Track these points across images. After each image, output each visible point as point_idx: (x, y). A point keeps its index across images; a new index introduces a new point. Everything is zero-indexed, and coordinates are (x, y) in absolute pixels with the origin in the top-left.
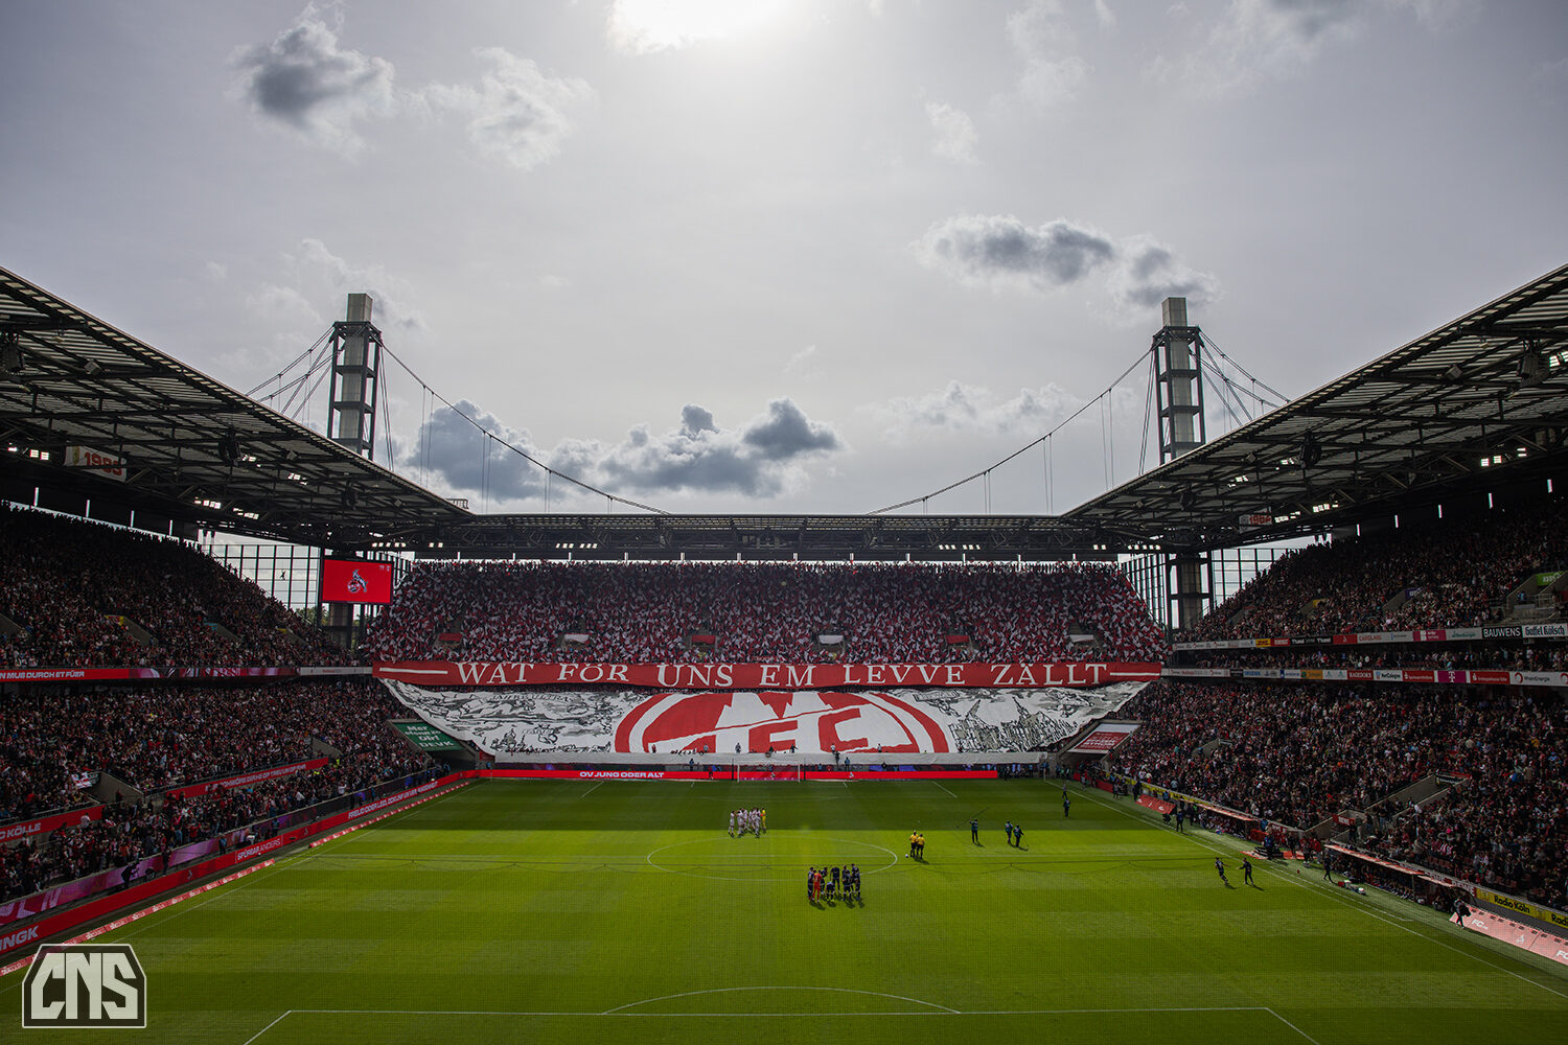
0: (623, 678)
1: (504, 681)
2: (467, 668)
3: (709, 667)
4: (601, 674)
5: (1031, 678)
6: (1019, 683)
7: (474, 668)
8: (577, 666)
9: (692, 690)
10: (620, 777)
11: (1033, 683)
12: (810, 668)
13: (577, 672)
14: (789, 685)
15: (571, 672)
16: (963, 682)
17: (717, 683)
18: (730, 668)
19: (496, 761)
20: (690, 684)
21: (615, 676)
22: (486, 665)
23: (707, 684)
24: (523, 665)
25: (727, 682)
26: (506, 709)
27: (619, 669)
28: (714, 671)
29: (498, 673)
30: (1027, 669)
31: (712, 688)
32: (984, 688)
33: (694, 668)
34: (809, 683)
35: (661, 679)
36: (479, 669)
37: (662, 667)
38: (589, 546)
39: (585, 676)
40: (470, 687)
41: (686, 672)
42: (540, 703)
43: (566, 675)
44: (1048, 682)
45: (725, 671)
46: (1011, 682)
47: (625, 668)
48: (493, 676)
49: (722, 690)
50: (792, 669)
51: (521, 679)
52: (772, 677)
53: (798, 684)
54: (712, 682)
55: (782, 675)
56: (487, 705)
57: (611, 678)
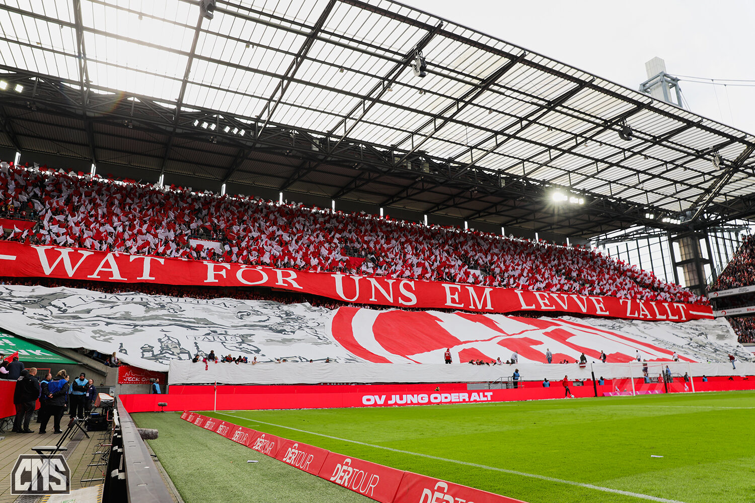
0: (295, 285)
1: (117, 276)
2: (52, 256)
3: (391, 282)
4: (265, 278)
5: (647, 312)
6: (641, 317)
7: (65, 253)
8: (228, 266)
9: (374, 306)
10: (429, 402)
11: (649, 317)
12: (488, 291)
13: (232, 273)
14: (472, 307)
15: (223, 273)
16: (607, 313)
17: (401, 301)
18: (412, 284)
19: (171, 381)
20: (373, 299)
21: (285, 281)
22: (86, 254)
23: (391, 300)
24: (147, 261)
25: (410, 300)
26: (138, 311)
27: (288, 275)
28: (396, 286)
29: (107, 265)
30: (641, 305)
31: (396, 305)
32: (621, 319)
33: (373, 281)
34: (489, 307)
35: (340, 291)
36: (74, 257)
37: (338, 277)
38: (235, 131)
39: (243, 276)
40: (58, 280)
41: (365, 285)
42: (190, 307)
43: (216, 276)
44: (659, 317)
45: (407, 287)
46: (636, 315)
47: (294, 275)
48: (100, 268)
49: (406, 308)
50: (471, 290)
51: (146, 276)
52: (456, 297)
53: (480, 307)
54: (396, 300)
55: (464, 296)
56: (98, 304)
57: (280, 283)
